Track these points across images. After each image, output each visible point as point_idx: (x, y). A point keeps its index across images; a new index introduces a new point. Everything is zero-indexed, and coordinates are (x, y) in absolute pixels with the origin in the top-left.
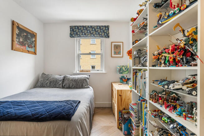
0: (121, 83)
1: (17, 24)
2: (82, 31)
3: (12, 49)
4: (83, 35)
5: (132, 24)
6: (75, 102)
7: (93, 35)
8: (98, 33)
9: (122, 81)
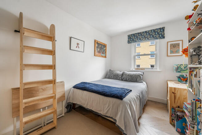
0: (179, 81)
1: (97, 41)
2: (137, 37)
3: (94, 55)
4: (138, 40)
5: (188, 21)
6: (127, 90)
7: (148, 38)
8: (152, 36)
9: (180, 80)
